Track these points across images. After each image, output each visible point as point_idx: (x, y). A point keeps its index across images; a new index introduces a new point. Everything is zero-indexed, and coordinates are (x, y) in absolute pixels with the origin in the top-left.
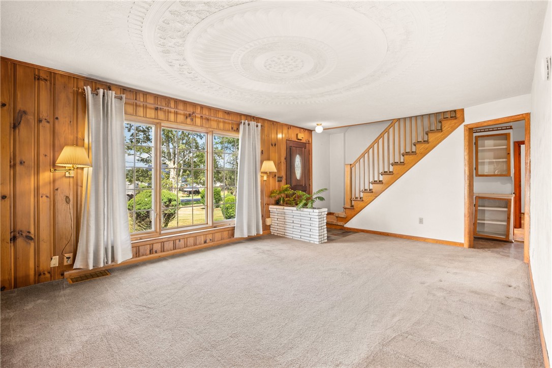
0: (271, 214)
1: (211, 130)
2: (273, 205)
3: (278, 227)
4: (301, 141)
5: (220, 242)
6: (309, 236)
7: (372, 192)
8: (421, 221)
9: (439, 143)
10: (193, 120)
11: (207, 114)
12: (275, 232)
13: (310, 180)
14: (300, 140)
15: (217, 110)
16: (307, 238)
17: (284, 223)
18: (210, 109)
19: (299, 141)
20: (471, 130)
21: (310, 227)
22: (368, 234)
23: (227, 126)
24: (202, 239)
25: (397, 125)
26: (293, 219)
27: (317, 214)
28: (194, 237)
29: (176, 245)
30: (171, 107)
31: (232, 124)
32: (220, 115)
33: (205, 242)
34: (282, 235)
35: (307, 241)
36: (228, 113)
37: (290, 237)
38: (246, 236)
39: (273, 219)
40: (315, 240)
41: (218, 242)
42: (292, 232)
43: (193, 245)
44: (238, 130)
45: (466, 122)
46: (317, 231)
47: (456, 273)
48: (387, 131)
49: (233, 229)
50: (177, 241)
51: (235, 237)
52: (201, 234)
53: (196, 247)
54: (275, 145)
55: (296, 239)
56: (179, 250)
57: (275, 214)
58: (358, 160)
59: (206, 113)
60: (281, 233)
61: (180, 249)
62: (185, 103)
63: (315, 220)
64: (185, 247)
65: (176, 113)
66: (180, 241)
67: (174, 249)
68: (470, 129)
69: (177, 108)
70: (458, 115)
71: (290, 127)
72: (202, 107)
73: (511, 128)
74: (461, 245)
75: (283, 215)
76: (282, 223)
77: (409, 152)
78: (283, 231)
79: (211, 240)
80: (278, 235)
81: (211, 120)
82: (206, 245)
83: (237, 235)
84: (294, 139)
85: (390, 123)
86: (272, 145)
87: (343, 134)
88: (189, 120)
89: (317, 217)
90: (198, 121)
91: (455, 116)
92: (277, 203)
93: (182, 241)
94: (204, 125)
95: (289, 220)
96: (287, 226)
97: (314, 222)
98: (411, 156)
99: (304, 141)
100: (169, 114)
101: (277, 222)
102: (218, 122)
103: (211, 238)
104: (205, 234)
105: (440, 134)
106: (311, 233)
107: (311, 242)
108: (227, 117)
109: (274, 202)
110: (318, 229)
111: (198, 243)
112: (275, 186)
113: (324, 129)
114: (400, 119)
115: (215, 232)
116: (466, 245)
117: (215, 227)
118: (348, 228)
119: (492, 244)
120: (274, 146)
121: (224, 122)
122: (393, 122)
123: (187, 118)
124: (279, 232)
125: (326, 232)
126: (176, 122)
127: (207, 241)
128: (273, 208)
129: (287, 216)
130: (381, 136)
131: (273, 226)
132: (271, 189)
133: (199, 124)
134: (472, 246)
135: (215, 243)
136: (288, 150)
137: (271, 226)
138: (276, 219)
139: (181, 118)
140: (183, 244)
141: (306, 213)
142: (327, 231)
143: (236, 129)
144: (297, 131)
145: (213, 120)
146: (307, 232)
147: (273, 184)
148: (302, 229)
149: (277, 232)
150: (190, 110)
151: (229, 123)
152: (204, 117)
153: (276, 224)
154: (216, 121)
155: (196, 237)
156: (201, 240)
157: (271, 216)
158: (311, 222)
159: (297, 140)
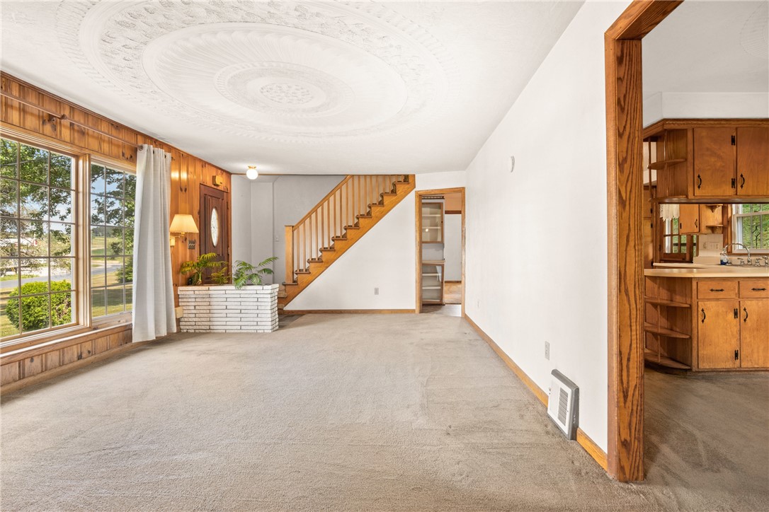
0: (180, 300)
1: (87, 151)
2: (182, 285)
3: (197, 319)
4: (218, 188)
5: (106, 353)
6: (255, 323)
7: (322, 262)
8: (376, 291)
9: (393, 207)
10: (55, 130)
11: (82, 121)
12: (191, 327)
13: (228, 247)
14: (218, 185)
15: (99, 119)
16: (252, 328)
17: (208, 311)
18: (86, 113)
19: (215, 187)
20: (421, 197)
21: (258, 311)
22: (317, 315)
23: (115, 150)
24: (75, 351)
25: (350, 182)
26: (226, 303)
27: (270, 292)
28: (59, 350)
29: (24, 370)
30: (11, 95)
31: (124, 147)
32: (104, 127)
33: (80, 357)
34: (204, 331)
35: (253, 331)
36: (117, 126)
37: (220, 331)
38: (152, 337)
39: (184, 308)
40: (265, 328)
41: (103, 354)
42: (224, 323)
43: (57, 364)
44: (132, 159)
45: (417, 189)
46: (270, 316)
47: (427, 332)
48: (339, 187)
49: (128, 329)
50: (27, 362)
51: (134, 341)
52: (73, 343)
53: (64, 368)
54: (186, 190)
55: (232, 331)
56: (31, 379)
57: (190, 300)
58: (303, 221)
59: (79, 119)
60: (203, 327)
61: (33, 375)
62: (41, 94)
63: (265, 300)
64: (42, 372)
65: (23, 111)
66: (32, 360)
67: (20, 379)
68: (420, 195)
69: (24, 98)
70: (410, 181)
71: (205, 164)
72: (73, 108)
73: (443, 198)
74: (413, 311)
75: (207, 300)
76: (205, 312)
77: (364, 215)
78: (206, 323)
79: (89, 352)
80: (197, 331)
81: (88, 134)
82: (81, 362)
83: (137, 338)
84: (209, 183)
85: (342, 179)
86: (181, 190)
87: (272, 183)
88: (48, 128)
89: (269, 296)
90: (66, 133)
91: (407, 179)
92: (190, 282)
93: (37, 361)
94: (76, 142)
95: (217, 304)
96: (214, 315)
97: (263, 304)
98: (366, 220)
99: (221, 188)
100: (9, 110)
101: (195, 312)
102: (100, 140)
103: (90, 349)
104: (79, 342)
105: (394, 198)
106: (259, 319)
107: (258, 331)
108: (114, 132)
109: (184, 282)
110: (270, 312)
111: (67, 359)
112: (186, 255)
113: (259, 175)
114: (353, 175)
115: (96, 336)
116: (417, 311)
117: (95, 329)
118: (289, 312)
119: (432, 308)
120: (184, 191)
121: (110, 142)
122: (346, 178)
123: (44, 122)
124: (198, 327)
125: (277, 316)
126: (22, 127)
127: (84, 355)
128: (185, 290)
129: (215, 300)
130: (333, 192)
131: (186, 319)
132: (180, 260)
133: (68, 139)
134: (421, 312)
135: (96, 356)
136: (203, 199)
137: (182, 319)
138: (193, 308)
139: (31, 122)
140: (40, 366)
141: (251, 292)
142: (279, 314)
143: (129, 157)
144: (213, 171)
145: (93, 137)
146: (252, 319)
147: (184, 253)
148: (244, 315)
149: (195, 327)
150: (50, 109)
151: (118, 146)
152: (76, 128)
153: (193, 315)
154: (97, 138)
155: (63, 348)
156: (73, 354)
157: (180, 304)
158: (259, 304)
159: (213, 186)
